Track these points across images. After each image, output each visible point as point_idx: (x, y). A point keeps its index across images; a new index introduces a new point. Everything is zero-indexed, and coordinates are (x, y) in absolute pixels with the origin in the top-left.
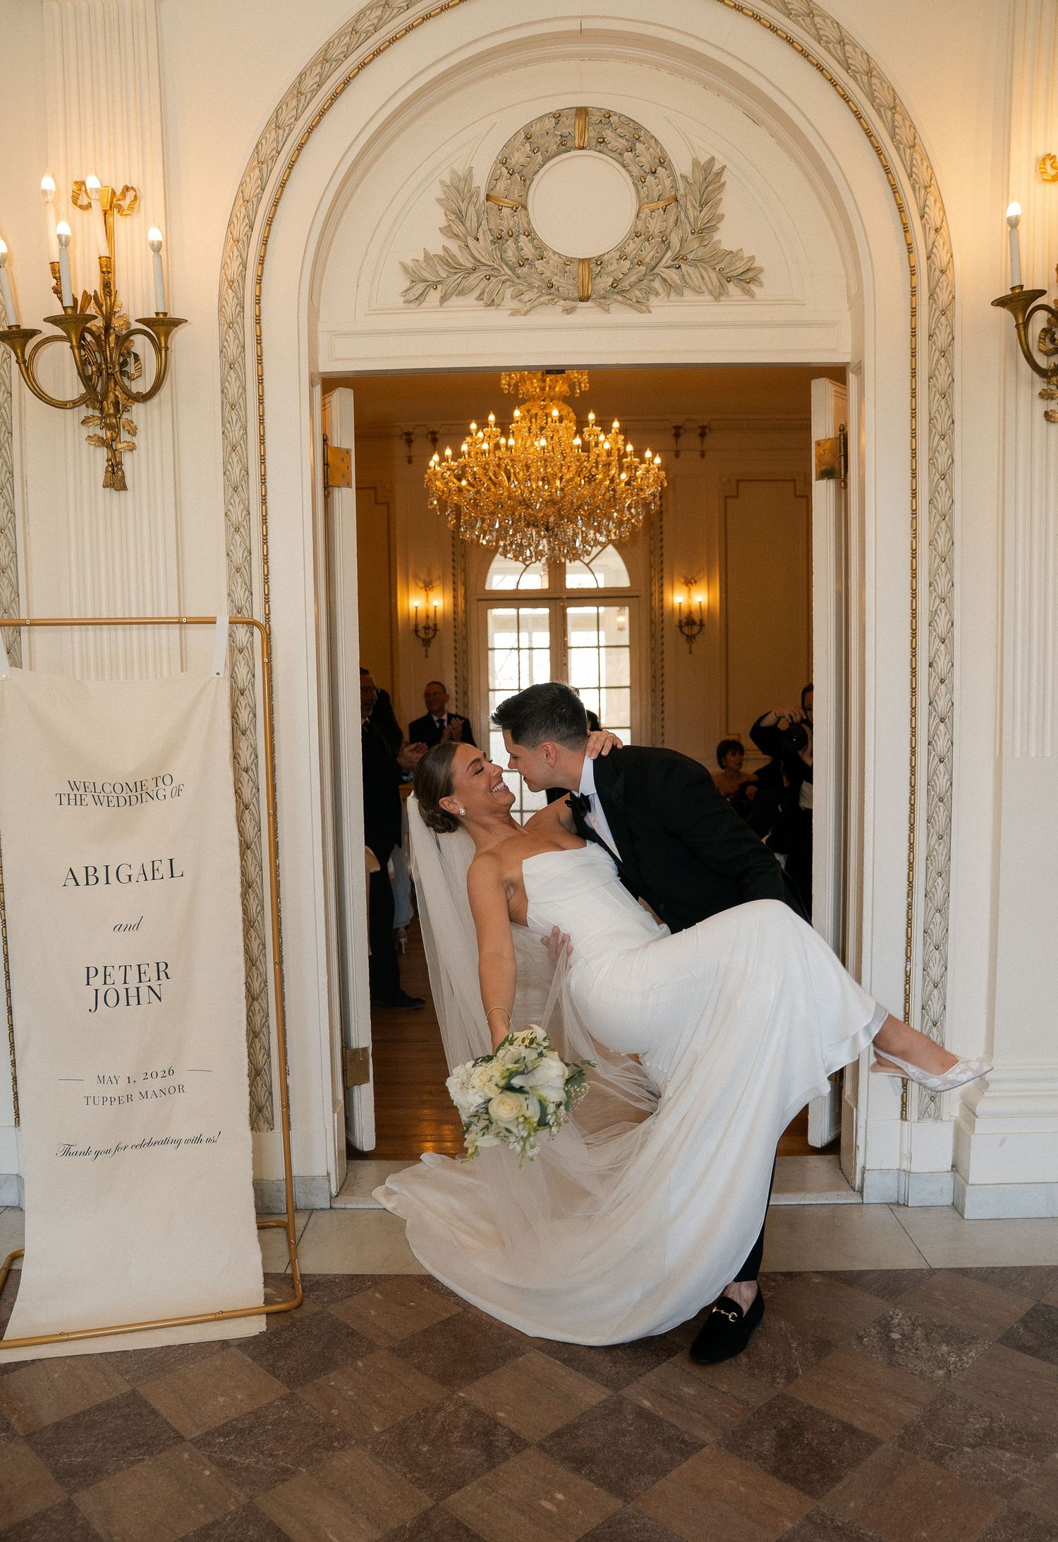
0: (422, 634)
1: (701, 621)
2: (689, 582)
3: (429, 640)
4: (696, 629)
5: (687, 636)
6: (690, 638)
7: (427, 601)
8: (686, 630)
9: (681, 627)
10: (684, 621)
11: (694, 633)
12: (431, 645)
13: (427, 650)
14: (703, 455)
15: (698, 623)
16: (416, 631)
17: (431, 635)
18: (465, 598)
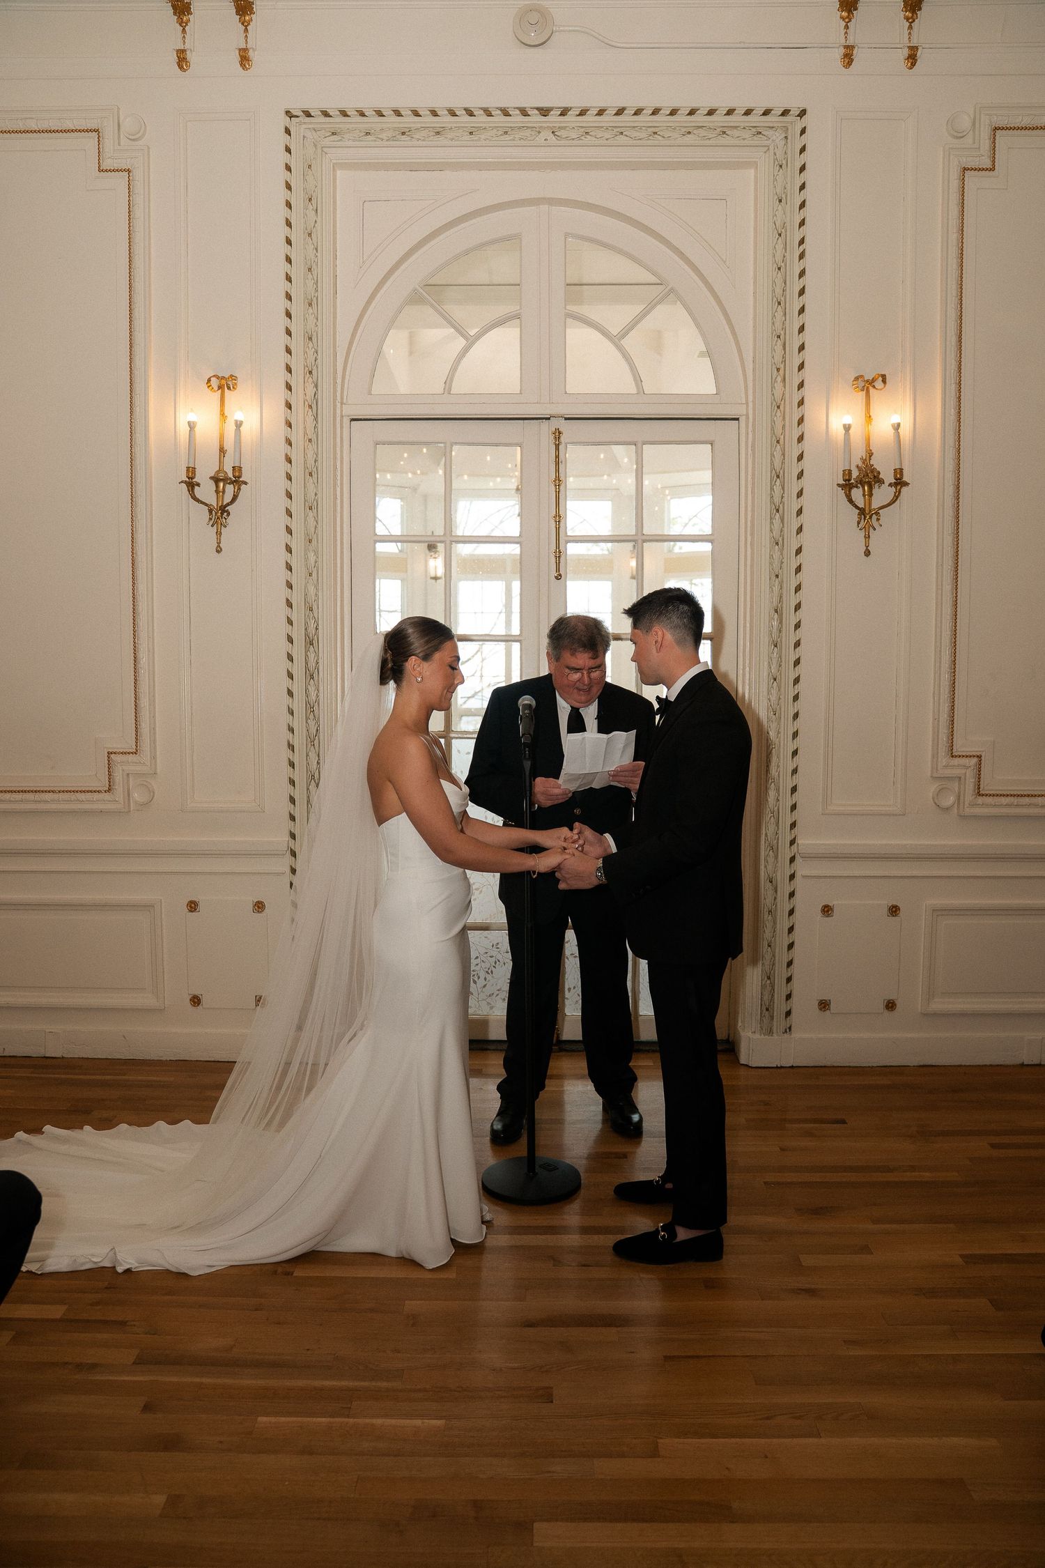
0: (206, 491)
1: (899, 473)
2: (868, 384)
3: (223, 509)
4: (882, 494)
5: (862, 512)
6: (866, 514)
7: (222, 414)
8: (857, 494)
9: (847, 486)
10: (855, 474)
11: (875, 505)
12: (230, 519)
13: (219, 534)
14: (912, 58)
15: (888, 477)
16: (191, 485)
17: (228, 498)
18: (313, 406)
